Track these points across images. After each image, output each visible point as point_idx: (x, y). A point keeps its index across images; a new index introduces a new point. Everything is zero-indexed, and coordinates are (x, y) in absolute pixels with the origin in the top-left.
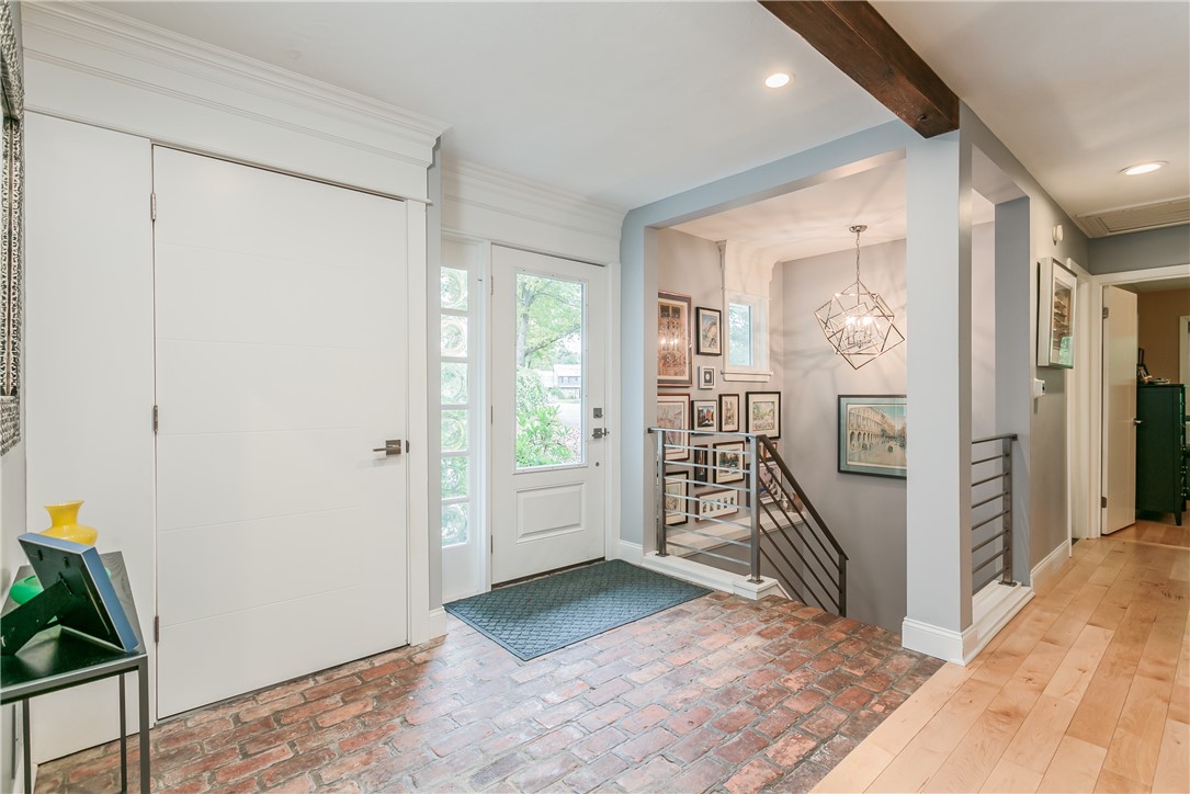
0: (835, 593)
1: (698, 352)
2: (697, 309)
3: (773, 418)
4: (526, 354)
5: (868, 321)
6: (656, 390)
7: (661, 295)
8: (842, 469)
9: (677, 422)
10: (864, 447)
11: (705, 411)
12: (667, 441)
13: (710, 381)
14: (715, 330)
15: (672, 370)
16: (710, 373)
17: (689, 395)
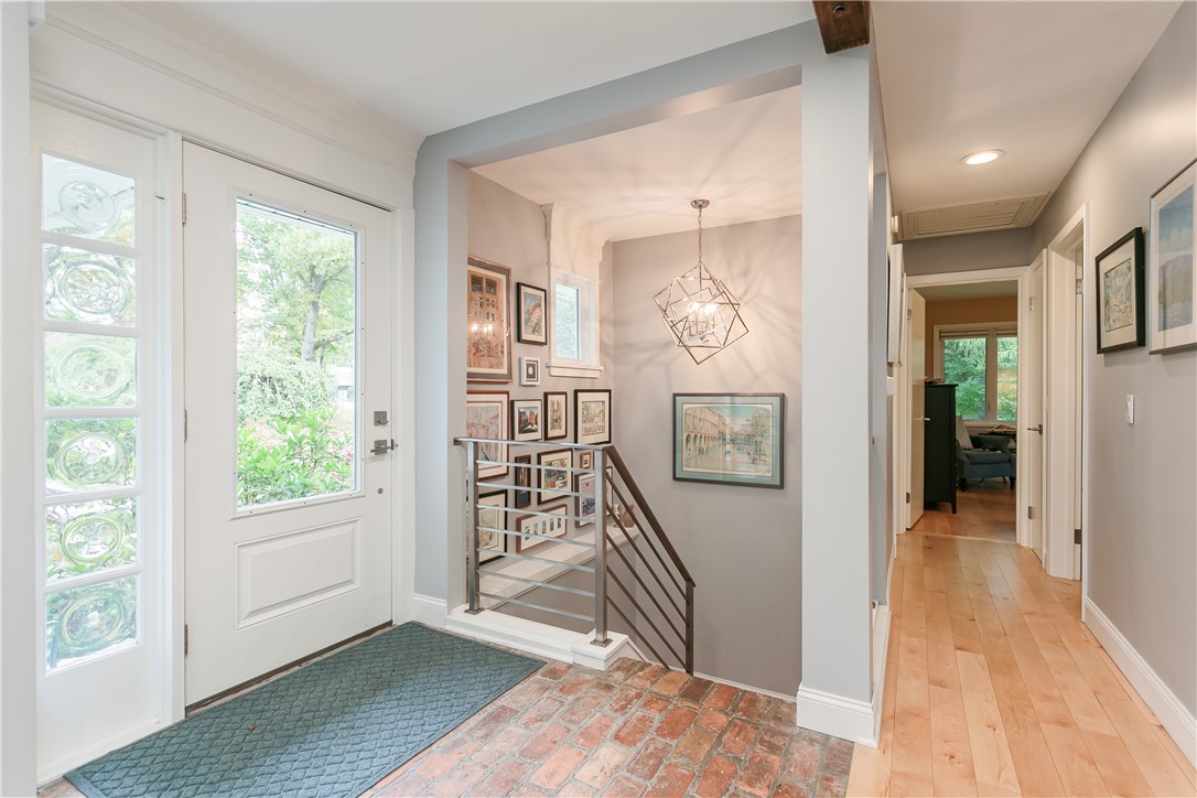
0: (681, 627)
1: (519, 339)
2: (518, 285)
3: (603, 420)
4: (316, 348)
5: (711, 309)
6: (465, 388)
7: (471, 262)
8: (677, 476)
9: (492, 429)
10: (701, 451)
11: (528, 413)
12: (481, 455)
13: (533, 376)
14: (539, 313)
15: (485, 361)
16: (533, 366)
17: (507, 393)
